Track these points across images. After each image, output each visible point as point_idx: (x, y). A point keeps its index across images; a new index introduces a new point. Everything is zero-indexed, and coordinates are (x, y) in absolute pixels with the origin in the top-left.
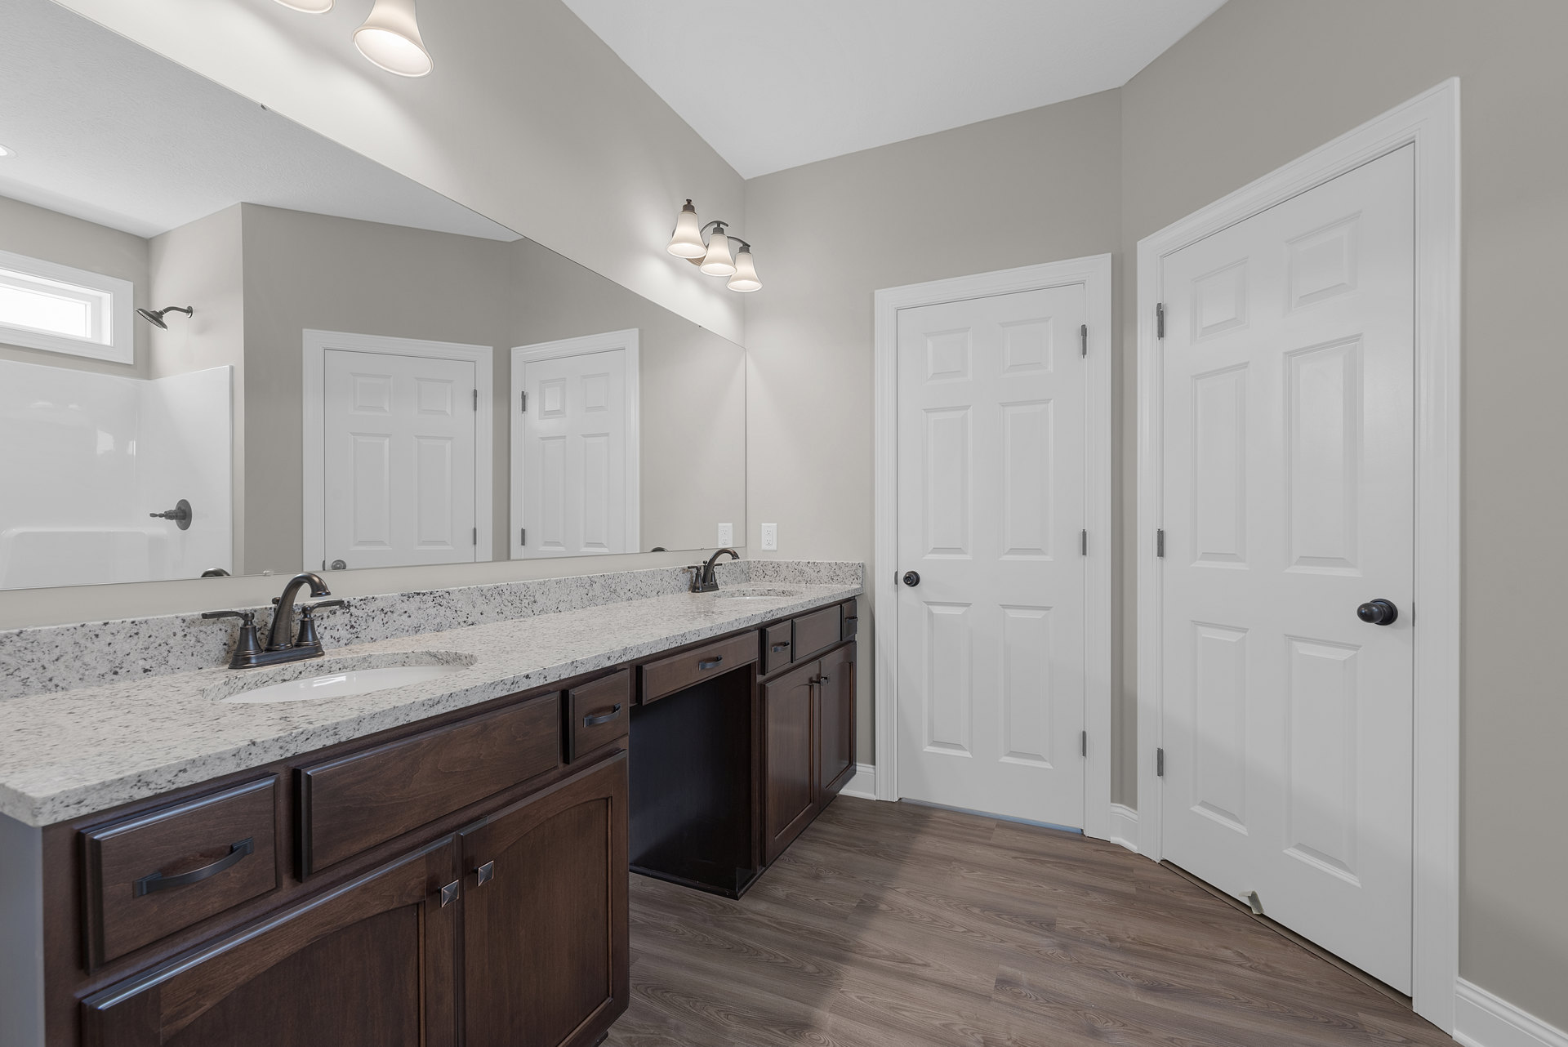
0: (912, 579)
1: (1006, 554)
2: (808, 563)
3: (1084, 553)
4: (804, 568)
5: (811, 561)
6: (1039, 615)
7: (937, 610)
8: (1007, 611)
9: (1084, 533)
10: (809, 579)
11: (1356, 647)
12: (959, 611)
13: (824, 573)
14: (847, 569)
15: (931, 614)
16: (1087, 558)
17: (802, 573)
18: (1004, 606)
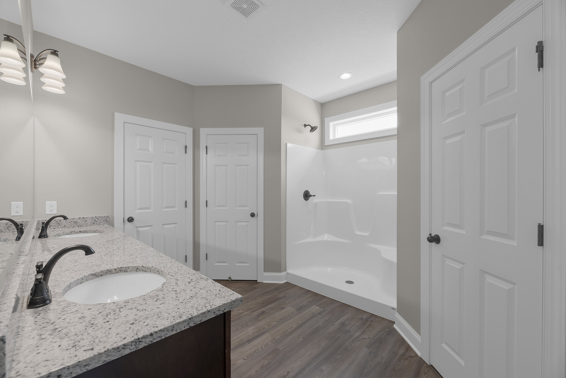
0: (131, 220)
1: (164, 208)
2: (80, 218)
3: (186, 207)
4: (77, 220)
5: (82, 217)
6: (173, 226)
7: (140, 229)
8: (164, 226)
9: (186, 202)
10: (80, 225)
11: (248, 222)
12: (148, 228)
13: (89, 221)
14: (102, 219)
15: (138, 231)
16: (186, 208)
17: (76, 223)
18: (163, 225)
